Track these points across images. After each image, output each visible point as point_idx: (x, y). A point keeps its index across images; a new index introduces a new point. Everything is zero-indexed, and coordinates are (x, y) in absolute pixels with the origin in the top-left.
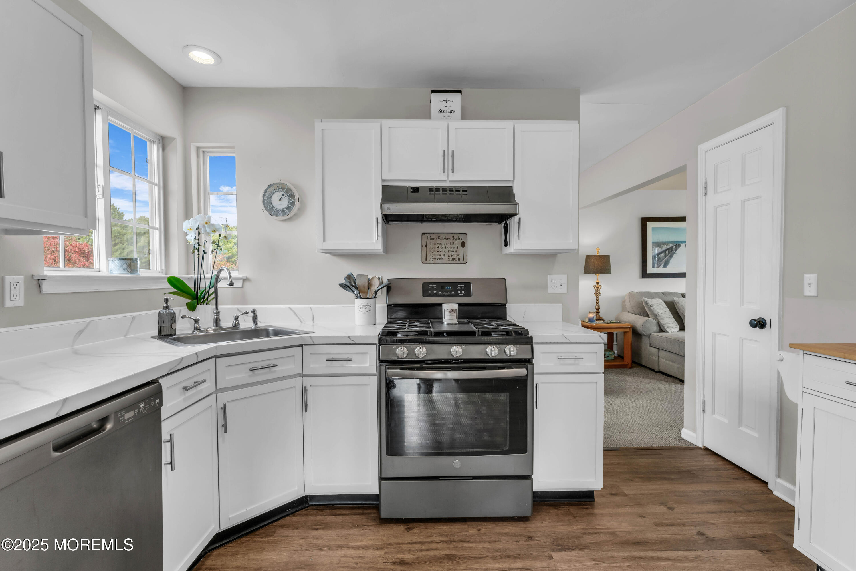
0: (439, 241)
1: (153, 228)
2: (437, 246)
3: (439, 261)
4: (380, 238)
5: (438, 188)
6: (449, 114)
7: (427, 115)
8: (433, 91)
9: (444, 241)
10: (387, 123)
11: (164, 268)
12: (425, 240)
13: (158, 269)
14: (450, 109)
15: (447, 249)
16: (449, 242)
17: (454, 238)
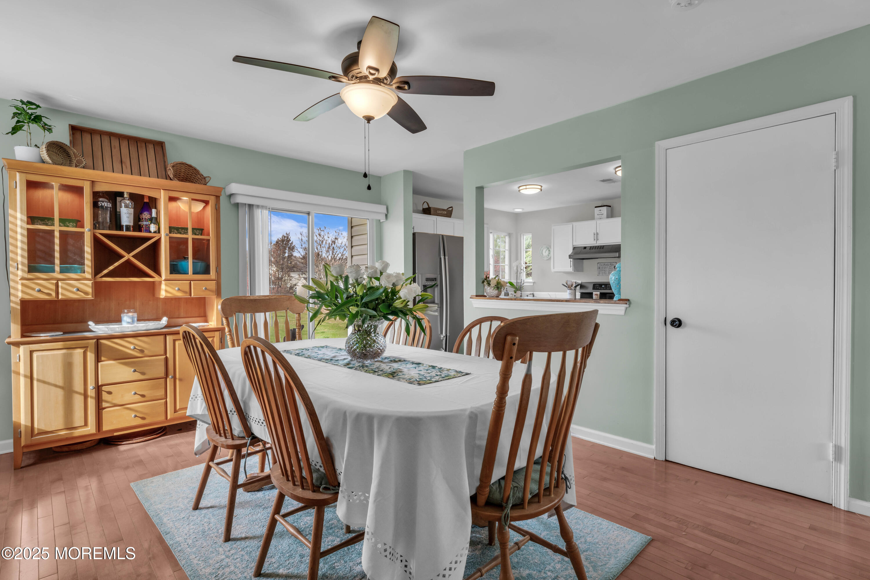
0: (604, 266)
1: (506, 265)
2: (603, 268)
3: (604, 275)
4: (572, 267)
5: (593, 247)
6: (601, 215)
7: (592, 218)
8: (596, 207)
9: (606, 266)
10: (575, 224)
11: (509, 278)
12: (598, 266)
13: (507, 279)
14: (602, 213)
15: (608, 269)
16: (609, 266)
17: (611, 265)
